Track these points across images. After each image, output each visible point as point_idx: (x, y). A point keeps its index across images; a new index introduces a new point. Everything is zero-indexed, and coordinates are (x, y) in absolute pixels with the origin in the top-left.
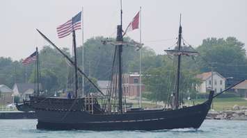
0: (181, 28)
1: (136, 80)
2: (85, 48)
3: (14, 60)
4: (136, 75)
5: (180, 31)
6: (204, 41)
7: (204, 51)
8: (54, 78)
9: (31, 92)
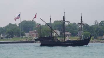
1: (36, 32)
6: (55, 21)
7: (55, 24)
8: (13, 32)
9: (6, 36)
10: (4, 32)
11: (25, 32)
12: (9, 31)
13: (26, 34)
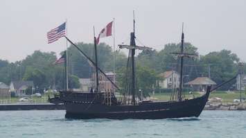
0: (183, 35)
2: (69, 52)
3: (10, 62)
4: (111, 74)
5: (183, 37)
7: (166, 54)
9: (24, 88)
10: (19, 76)
11: (81, 78)
12: (34, 73)
13: (82, 81)
